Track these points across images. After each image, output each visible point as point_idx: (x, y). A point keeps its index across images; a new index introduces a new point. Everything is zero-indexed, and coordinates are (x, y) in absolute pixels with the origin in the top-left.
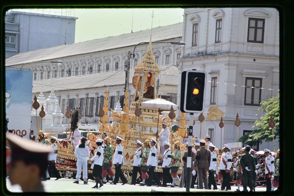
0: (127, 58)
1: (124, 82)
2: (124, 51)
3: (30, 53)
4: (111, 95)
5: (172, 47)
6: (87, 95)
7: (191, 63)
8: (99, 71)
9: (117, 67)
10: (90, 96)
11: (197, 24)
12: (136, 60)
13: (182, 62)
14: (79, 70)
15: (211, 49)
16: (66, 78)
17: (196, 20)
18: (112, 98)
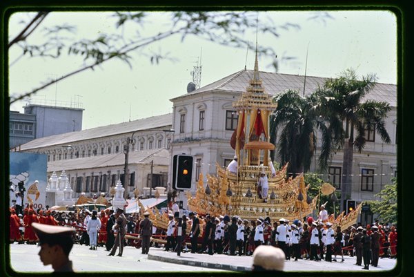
0: (126, 143)
1: (124, 163)
2: (123, 136)
3: (44, 138)
4: (112, 173)
5: (164, 134)
6: (93, 173)
7: (179, 147)
8: (102, 153)
9: (117, 150)
10: (95, 174)
11: (184, 115)
12: (133, 145)
13: (173, 146)
14: (85, 153)
15: (196, 136)
16: (75, 160)
17: (183, 112)
18: (114, 176)
